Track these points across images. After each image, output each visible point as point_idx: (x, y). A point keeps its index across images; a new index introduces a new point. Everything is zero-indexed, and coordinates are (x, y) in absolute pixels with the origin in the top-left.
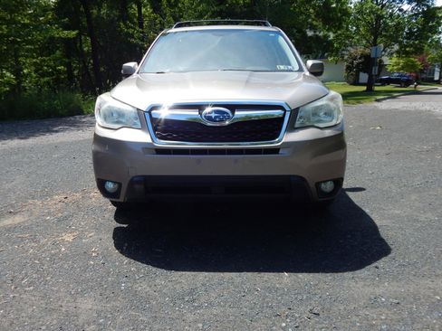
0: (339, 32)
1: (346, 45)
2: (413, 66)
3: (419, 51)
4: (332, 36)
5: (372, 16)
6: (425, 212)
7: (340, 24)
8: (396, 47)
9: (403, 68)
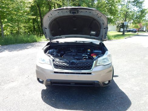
0: (115, 16)
1: (117, 20)
2: (137, 27)
3: (139, 22)
4: (112, 17)
5: (125, 12)
6: (136, 86)
7: (115, 14)
8: (132, 21)
9: (134, 27)
